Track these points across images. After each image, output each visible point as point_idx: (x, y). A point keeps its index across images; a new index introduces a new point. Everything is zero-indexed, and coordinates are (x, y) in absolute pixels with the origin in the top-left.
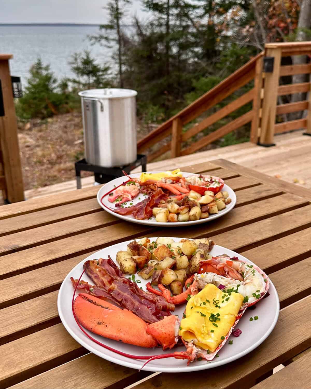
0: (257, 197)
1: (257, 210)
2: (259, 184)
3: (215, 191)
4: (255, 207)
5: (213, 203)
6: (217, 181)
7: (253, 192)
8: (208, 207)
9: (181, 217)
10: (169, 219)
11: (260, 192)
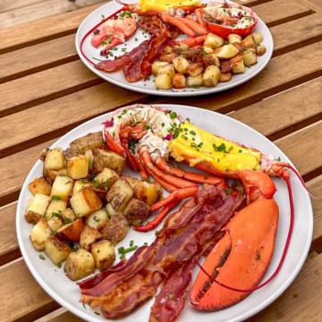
0: (305, 36)
1: (303, 62)
2: (310, 12)
3: (244, 34)
4: (301, 57)
5: (238, 58)
6: (248, 14)
7: (300, 27)
8: (230, 64)
9: (192, 81)
10: (174, 83)
11: (309, 28)
